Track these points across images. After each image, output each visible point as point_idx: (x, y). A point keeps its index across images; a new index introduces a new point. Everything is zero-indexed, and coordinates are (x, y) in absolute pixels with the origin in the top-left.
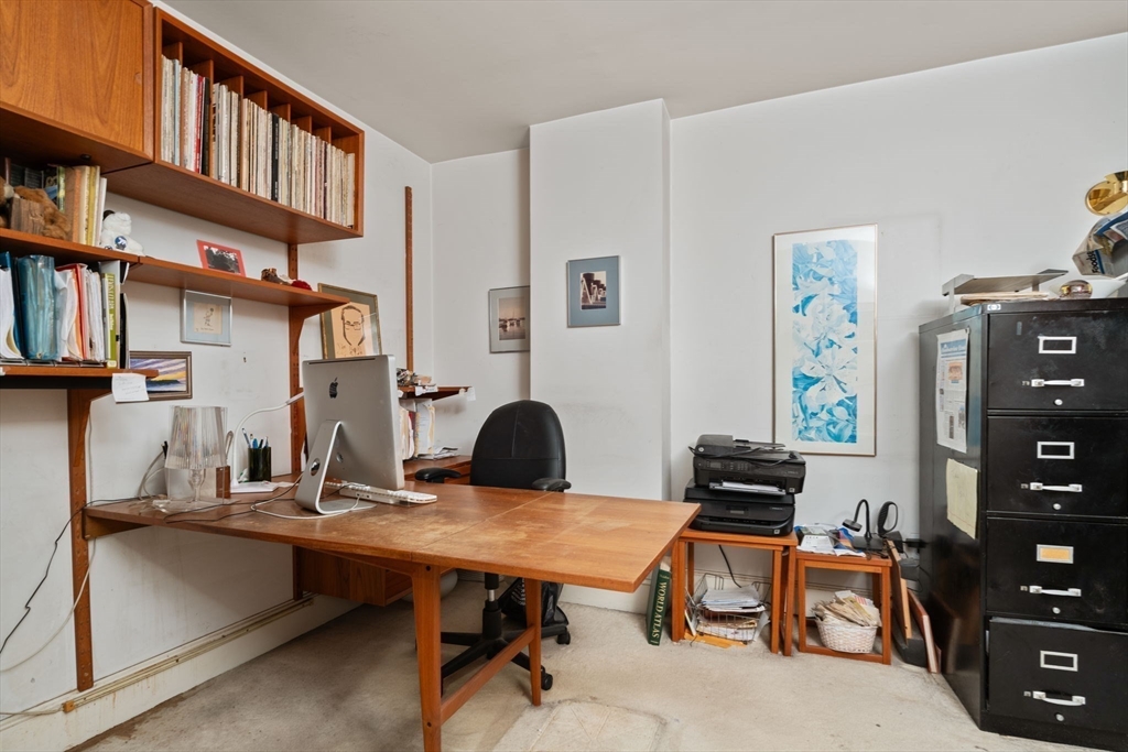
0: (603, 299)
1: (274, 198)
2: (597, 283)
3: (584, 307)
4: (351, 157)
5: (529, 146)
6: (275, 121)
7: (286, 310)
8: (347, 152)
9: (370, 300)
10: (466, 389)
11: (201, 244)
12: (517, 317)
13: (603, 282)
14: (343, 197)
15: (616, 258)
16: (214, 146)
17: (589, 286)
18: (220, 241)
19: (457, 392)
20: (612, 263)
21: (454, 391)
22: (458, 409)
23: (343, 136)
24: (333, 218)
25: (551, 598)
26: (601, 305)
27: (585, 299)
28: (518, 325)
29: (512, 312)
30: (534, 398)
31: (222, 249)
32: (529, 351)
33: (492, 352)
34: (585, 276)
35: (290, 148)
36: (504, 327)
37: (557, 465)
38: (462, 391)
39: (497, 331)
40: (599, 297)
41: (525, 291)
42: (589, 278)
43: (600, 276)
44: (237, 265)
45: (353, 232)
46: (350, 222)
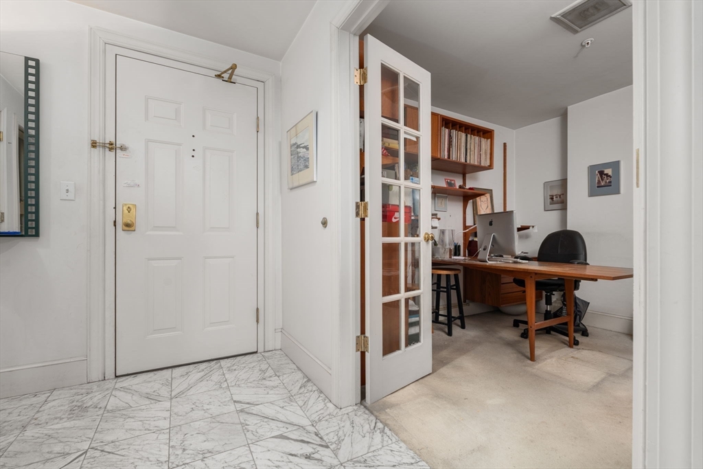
0: (610, 182)
1: (466, 161)
2: (607, 175)
3: (598, 187)
4: (489, 140)
5: (567, 114)
6: (466, 136)
7: (462, 198)
8: (487, 139)
9: (490, 191)
10: (533, 227)
11: (445, 179)
12: (559, 194)
13: (610, 174)
14: (486, 155)
15: (618, 163)
16: (451, 149)
17: (601, 177)
18: (450, 177)
19: (529, 228)
20: (616, 165)
21: (527, 228)
22: (527, 237)
23: (487, 134)
24: (483, 164)
25: (578, 317)
26: (609, 185)
27: (599, 182)
28: (560, 197)
29: (556, 192)
30: (569, 228)
31: (451, 180)
32: (566, 209)
33: (545, 210)
34: (599, 172)
35: (470, 143)
36: (552, 199)
37: (582, 257)
38: (531, 228)
39: (549, 200)
40: (607, 181)
41: (564, 183)
42: (601, 173)
43: (609, 171)
44: (454, 185)
45: (490, 167)
46: (488, 164)
